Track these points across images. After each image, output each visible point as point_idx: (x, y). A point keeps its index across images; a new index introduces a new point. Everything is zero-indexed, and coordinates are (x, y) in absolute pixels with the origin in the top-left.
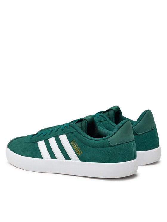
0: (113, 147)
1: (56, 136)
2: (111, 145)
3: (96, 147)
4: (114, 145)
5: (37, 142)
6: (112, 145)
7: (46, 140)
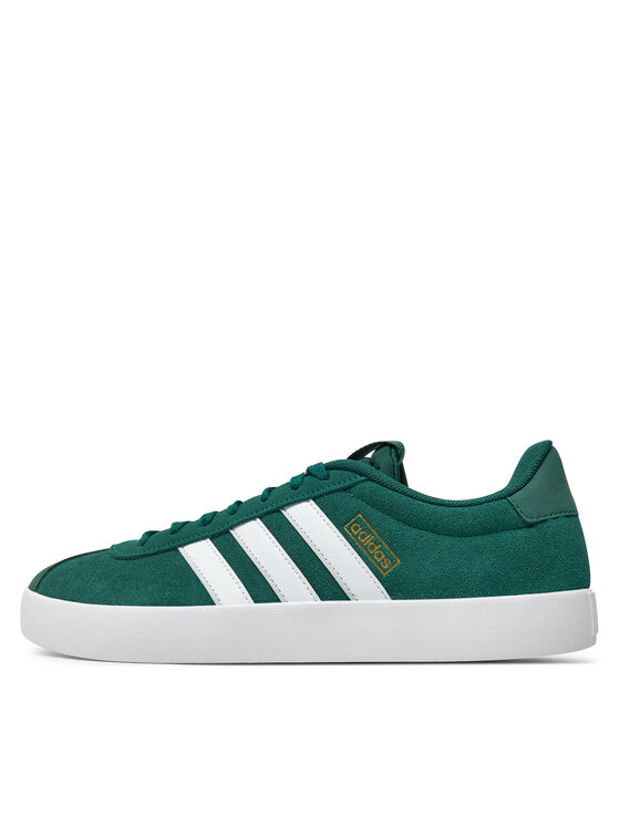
0: (532, 530)
1: (267, 513)
2: (524, 522)
3: (462, 534)
4: (535, 520)
5: (175, 549)
6: (528, 520)
7: (220, 534)
